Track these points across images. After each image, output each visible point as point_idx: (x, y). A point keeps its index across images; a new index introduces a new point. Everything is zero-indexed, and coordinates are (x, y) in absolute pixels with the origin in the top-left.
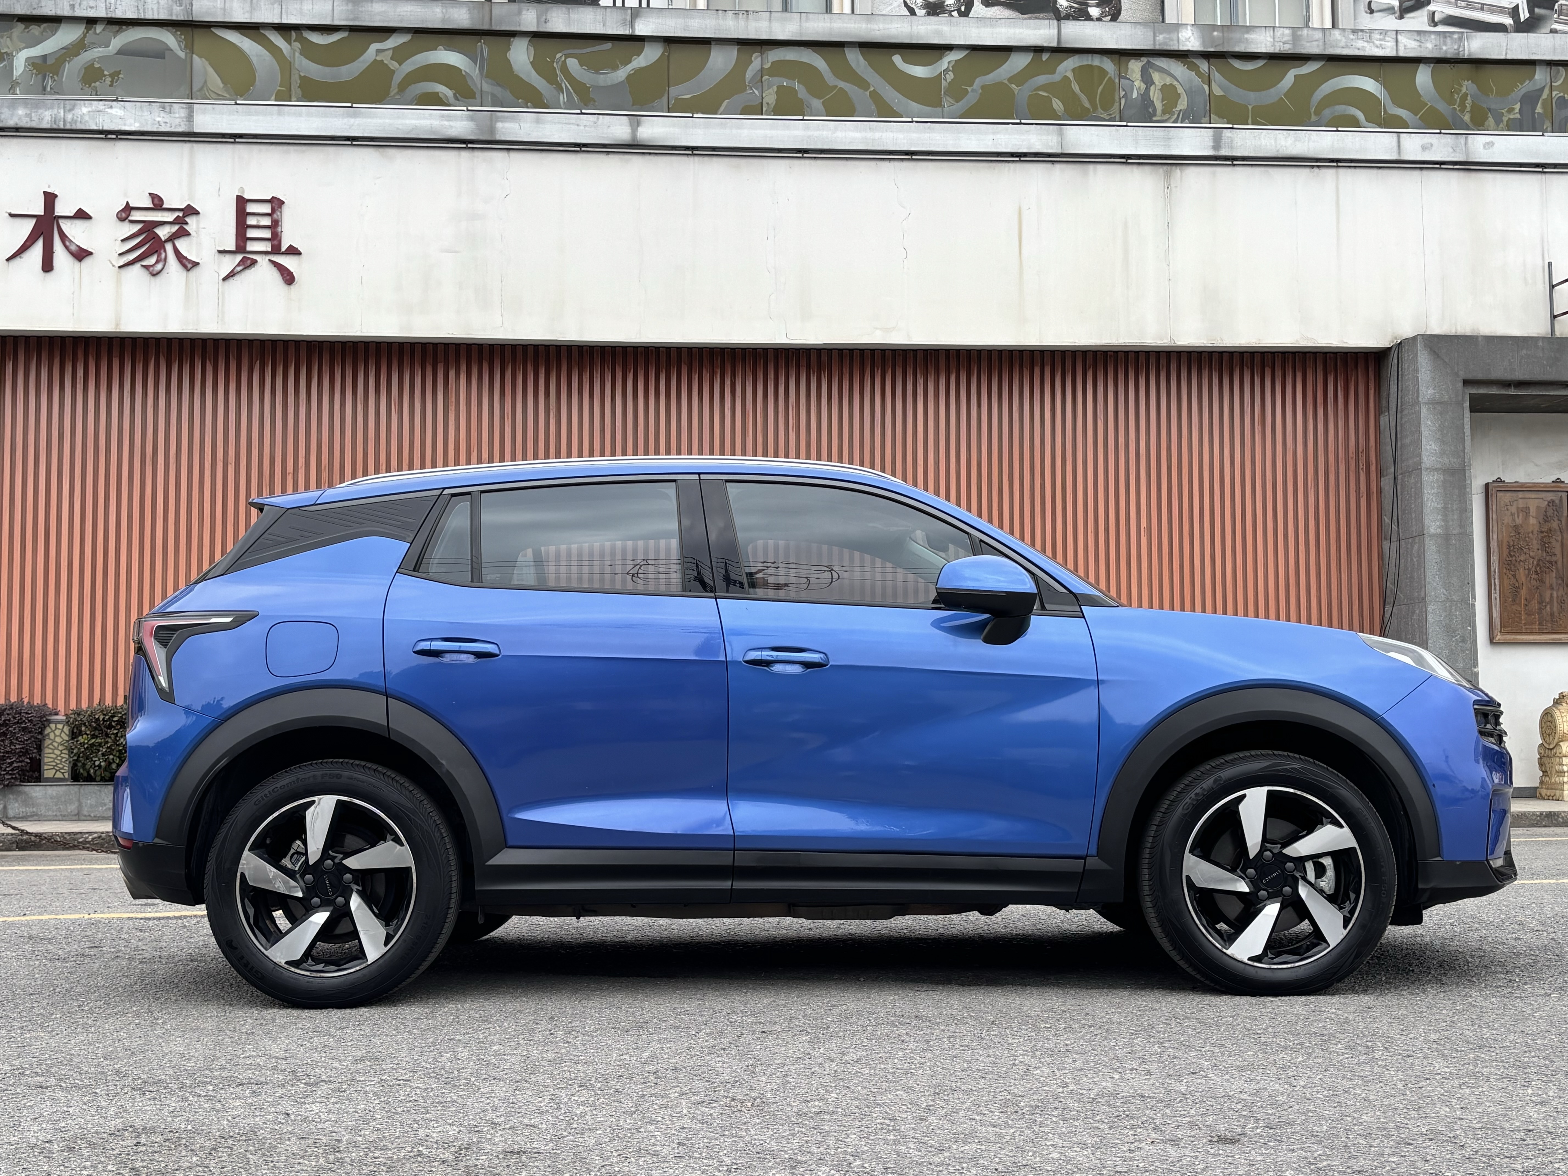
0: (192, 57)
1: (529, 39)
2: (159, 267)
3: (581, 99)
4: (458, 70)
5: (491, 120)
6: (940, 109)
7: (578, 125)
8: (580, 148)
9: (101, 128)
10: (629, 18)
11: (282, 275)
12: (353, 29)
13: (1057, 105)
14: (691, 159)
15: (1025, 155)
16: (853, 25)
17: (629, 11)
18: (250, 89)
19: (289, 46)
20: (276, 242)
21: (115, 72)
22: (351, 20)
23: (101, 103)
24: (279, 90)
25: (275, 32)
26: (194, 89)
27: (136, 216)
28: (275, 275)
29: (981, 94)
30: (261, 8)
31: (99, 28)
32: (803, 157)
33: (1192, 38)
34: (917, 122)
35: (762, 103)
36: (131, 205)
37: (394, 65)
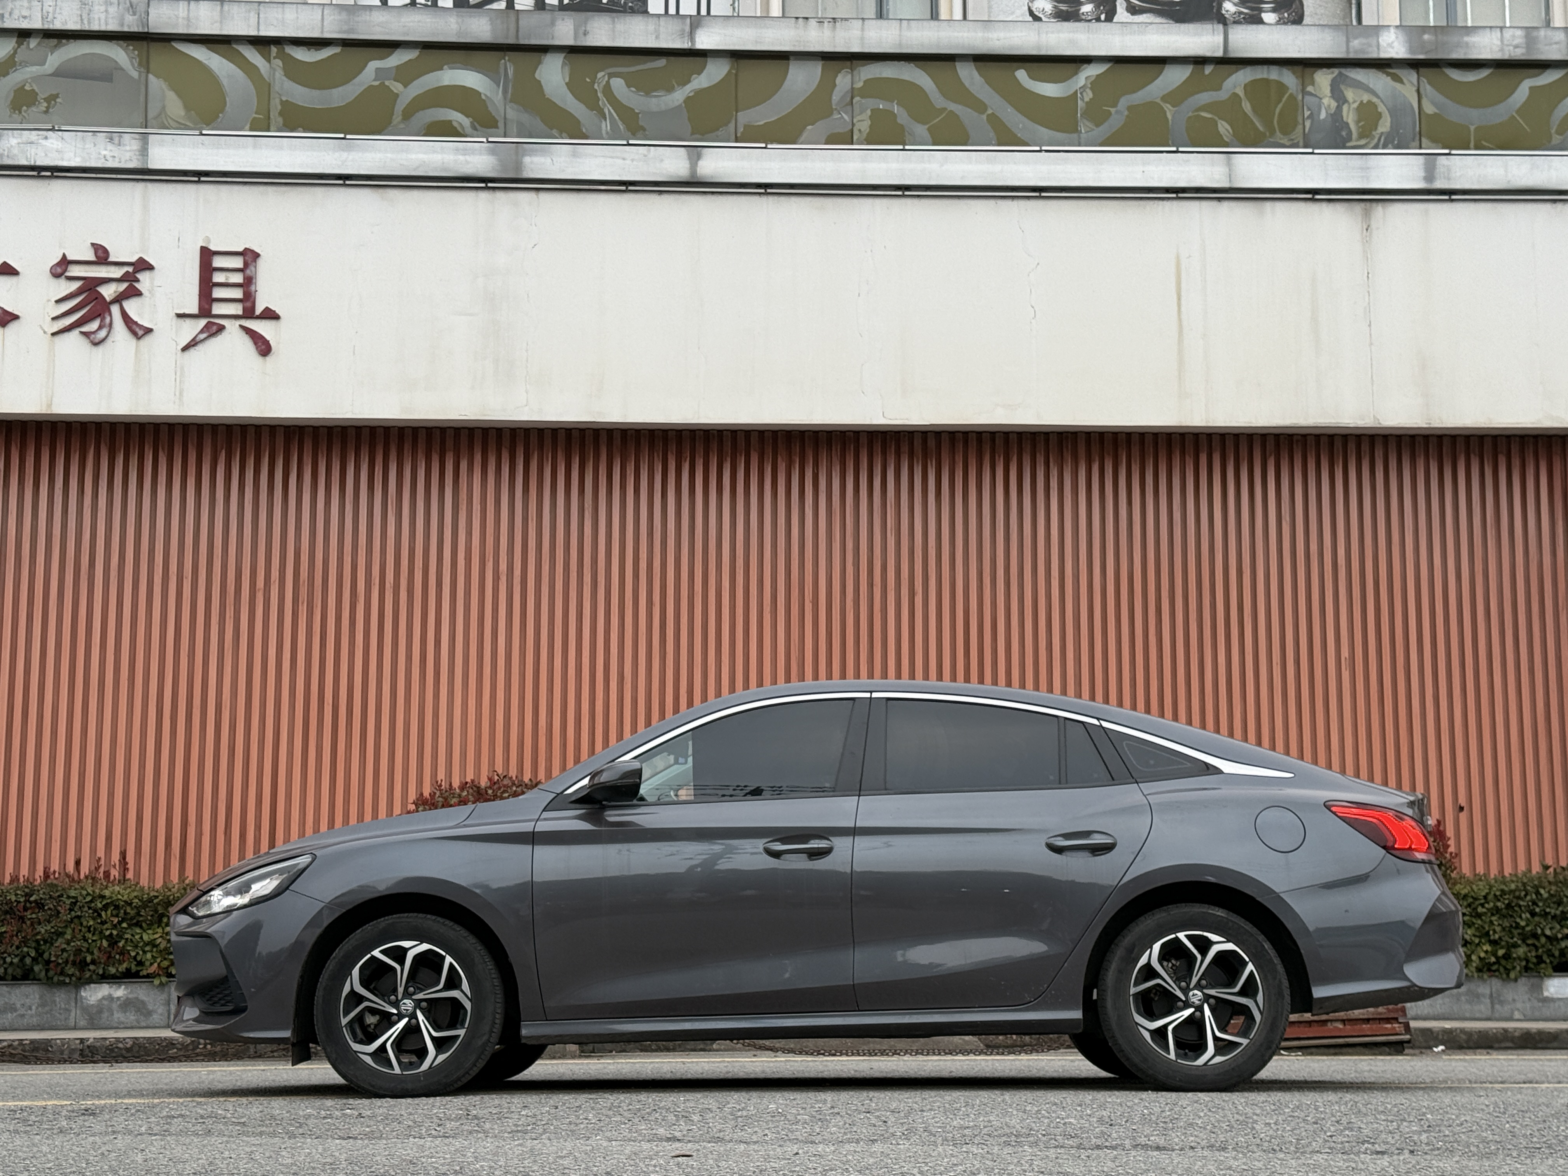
0: (147, 77)
1: (563, 55)
2: (102, 334)
3: (629, 128)
4: (478, 93)
5: (517, 153)
6: (1075, 135)
7: (624, 159)
8: (626, 186)
9: (32, 163)
10: (687, 28)
11: (255, 344)
12: (346, 43)
13: (1224, 128)
14: (764, 199)
15: (1184, 190)
16: (966, 35)
17: (688, 20)
18: (218, 117)
19: (267, 65)
20: (248, 304)
21: (51, 95)
22: (344, 32)
23: (34, 132)
24: (255, 118)
25: (250, 47)
26: (150, 116)
27: (75, 271)
28: (247, 345)
29: (1127, 116)
30: (233, 18)
31: (33, 43)
32: (903, 196)
33: (1396, 44)
34: (1047, 151)
35: (852, 131)
36: (70, 257)
37: (396, 87)
